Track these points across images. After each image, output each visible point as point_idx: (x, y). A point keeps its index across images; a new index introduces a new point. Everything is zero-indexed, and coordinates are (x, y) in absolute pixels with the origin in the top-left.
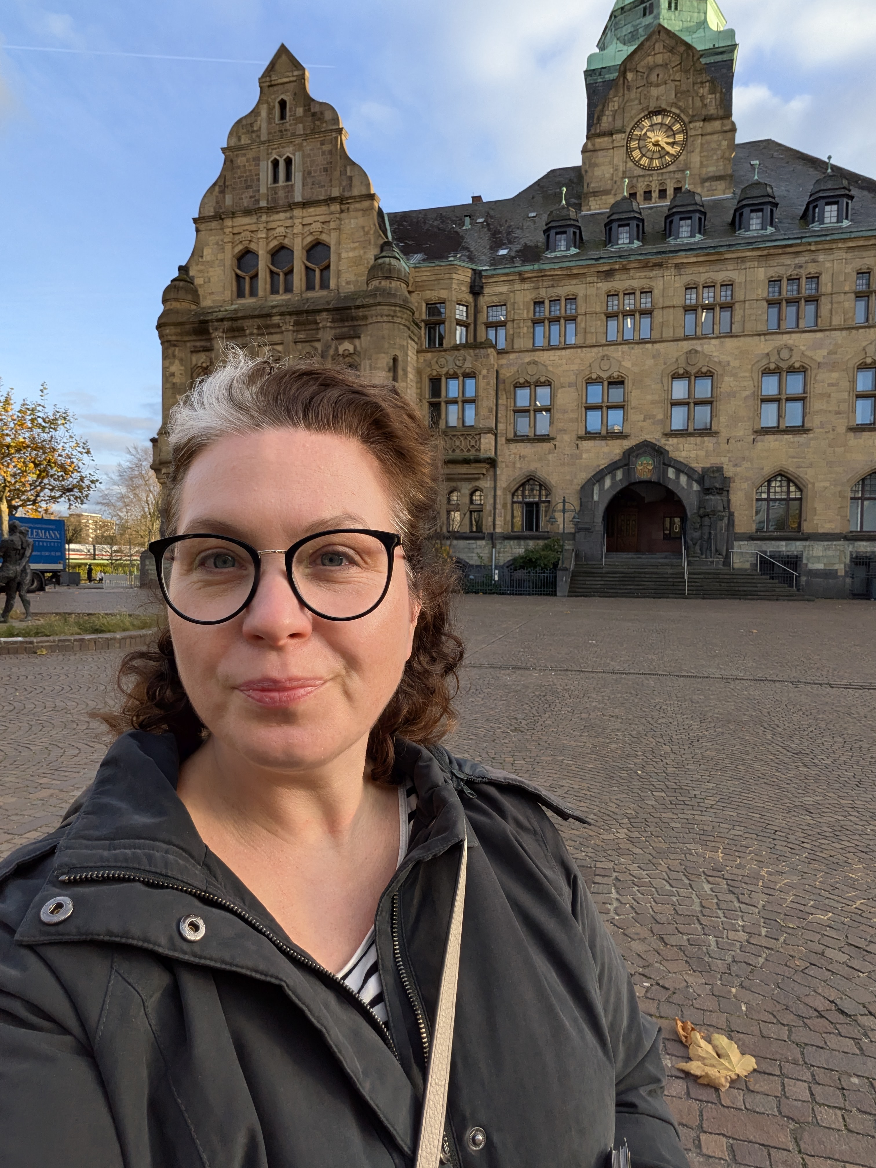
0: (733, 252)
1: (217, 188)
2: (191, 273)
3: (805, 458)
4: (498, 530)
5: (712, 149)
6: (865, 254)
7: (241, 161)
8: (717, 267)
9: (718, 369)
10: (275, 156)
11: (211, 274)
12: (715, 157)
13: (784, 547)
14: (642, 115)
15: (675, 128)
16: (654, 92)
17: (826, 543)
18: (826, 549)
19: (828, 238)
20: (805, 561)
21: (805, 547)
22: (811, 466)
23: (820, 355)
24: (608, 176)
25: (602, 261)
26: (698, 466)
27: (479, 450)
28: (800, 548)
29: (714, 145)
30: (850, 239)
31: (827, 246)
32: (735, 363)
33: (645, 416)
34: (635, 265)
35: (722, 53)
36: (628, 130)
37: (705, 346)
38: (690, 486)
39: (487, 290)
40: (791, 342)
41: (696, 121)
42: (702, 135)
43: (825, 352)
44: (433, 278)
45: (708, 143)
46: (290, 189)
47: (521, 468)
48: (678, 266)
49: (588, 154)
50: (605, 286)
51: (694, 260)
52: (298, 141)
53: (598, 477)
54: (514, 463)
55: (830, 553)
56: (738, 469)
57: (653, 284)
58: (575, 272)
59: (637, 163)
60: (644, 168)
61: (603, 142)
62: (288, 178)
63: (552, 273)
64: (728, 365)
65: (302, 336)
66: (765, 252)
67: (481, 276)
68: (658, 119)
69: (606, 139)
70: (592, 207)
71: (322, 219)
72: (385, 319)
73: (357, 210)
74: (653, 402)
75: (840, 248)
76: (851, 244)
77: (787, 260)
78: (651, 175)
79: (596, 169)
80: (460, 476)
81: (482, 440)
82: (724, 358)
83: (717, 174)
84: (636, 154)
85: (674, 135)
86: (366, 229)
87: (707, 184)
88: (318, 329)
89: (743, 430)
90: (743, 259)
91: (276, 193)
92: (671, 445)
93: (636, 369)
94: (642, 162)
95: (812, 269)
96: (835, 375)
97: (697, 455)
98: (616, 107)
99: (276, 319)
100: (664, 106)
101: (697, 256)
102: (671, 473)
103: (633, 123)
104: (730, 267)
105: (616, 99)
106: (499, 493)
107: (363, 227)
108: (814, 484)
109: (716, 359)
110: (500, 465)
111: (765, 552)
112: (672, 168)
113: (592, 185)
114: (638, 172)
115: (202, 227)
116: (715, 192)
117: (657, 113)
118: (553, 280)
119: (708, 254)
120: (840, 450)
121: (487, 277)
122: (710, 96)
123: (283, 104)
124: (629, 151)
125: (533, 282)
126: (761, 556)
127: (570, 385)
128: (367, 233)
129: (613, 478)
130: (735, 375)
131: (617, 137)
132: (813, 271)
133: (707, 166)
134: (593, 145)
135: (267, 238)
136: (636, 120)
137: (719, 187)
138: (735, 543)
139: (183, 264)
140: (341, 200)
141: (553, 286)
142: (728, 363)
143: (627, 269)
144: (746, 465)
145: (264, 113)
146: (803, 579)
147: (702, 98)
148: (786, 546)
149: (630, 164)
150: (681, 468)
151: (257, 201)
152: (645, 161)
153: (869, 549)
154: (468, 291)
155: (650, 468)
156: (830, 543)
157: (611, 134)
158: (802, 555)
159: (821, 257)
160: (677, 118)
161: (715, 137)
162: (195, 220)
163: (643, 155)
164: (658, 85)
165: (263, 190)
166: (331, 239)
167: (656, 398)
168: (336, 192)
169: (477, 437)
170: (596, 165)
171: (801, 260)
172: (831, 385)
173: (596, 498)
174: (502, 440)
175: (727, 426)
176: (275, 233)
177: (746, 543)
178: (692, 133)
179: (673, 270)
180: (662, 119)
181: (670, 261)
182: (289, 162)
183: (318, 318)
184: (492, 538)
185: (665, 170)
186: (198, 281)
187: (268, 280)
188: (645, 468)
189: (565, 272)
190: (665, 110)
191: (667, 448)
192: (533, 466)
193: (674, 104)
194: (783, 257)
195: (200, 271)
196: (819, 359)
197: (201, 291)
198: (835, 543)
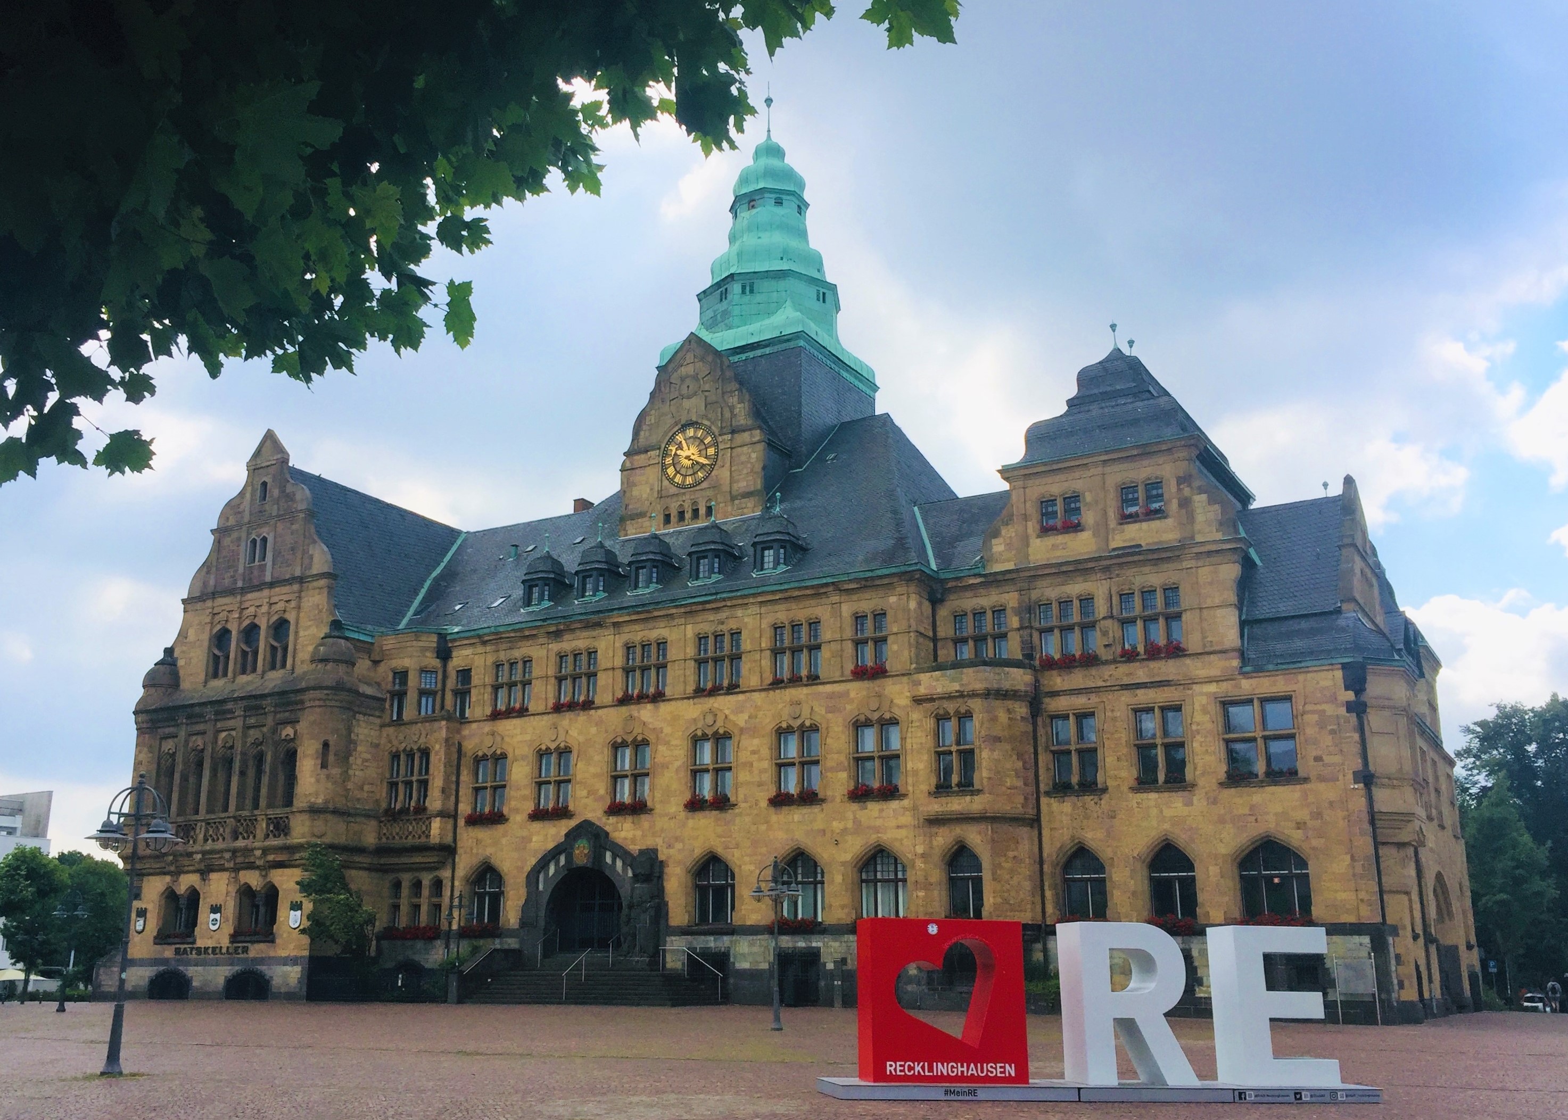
0: (660, 609)
1: (205, 569)
2: (176, 654)
3: (730, 836)
4: (455, 927)
5: (742, 463)
6: (777, 607)
7: (227, 541)
8: (650, 625)
9: (651, 738)
10: (253, 536)
11: (192, 654)
12: (745, 471)
13: (711, 942)
14: (677, 428)
15: (706, 442)
16: (686, 404)
17: (751, 937)
18: (752, 944)
19: (739, 594)
20: (732, 960)
21: (731, 942)
22: (737, 846)
23: (741, 720)
24: (645, 496)
25: (549, 622)
26: (634, 848)
27: (428, 836)
28: (727, 944)
29: (743, 458)
30: (759, 594)
31: (740, 602)
32: (668, 730)
33: (589, 792)
34: (578, 625)
35: (788, 340)
36: (663, 446)
37: (642, 712)
38: (625, 869)
39: (454, 654)
40: (716, 705)
41: (725, 434)
42: (732, 448)
43: (745, 716)
44: (398, 646)
45: (738, 456)
46: (262, 568)
47: (477, 854)
48: (616, 625)
49: (625, 473)
50: (555, 647)
51: (627, 618)
52: (272, 522)
53: (543, 864)
54: (472, 849)
55: (755, 949)
56: (672, 851)
57: (596, 644)
58: (527, 633)
59: (671, 480)
60: (678, 486)
61: (640, 459)
62: (263, 558)
63: (507, 635)
64: (662, 732)
65: (252, 721)
66: (688, 609)
67: (446, 641)
68: (690, 432)
69: (643, 456)
70: (629, 532)
71: (286, 598)
72: (317, 703)
73: (314, 589)
74: (595, 776)
75: (753, 603)
76: (760, 599)
77: (711, 617)
78: (684, 494)
79: (634, 489)
80: (423, 865)
81: (432, 824)
82: (658, 725)
83: (747, 490)
84: (671, 471)
85: (706, 448)
86: (321, 607)
87: (737, 502)
88: (265, 714)
89: (676, 806)
90: (671, 616)
91: (252, 573)
92: (610, 824)
93: (581, 739)
94: (676, 480)
95: (733, 625)
96: (756, 742)
97: (634, 836)
98: (653, 421)
99: (230, 706)
100: (694, 419)
101: (629, 615)
102: (608, 858)
103: (668, 438)
104: (662, 625)
105: (653, 412)
106: (457, 883)
107: (318, 605)
108: (740, 867)
109: (651, 726)
110: (460, 851)
111: (693, 950)
112: (704, 485)
113: (630, 507)
114: (673, 490)
115: (189, 606)
116: (745, 510)
117: (691, 424)
118: (510, 642)
119: (638, 613)
120: (763, 827)
121: (454, 640)
122: (739, 406)
123: (264, 484)
124: (664, 468)
125: (493, 644)
126: (688, 954)
127: (523, 758)
128: (320, 611)
129: (557, 864)
130: (667, 743)
131: (652, 453)
132: (734, 627)
133: (738, 481)
134: (632, 464)
135: (240, 618)
136: (670, 434)
137: (749, 505)
138: (668, 939)
139: (169, 646)
140: (301, 580)
141: (511, 648)
142: (662, 730)
143: (571, 630)
144: (679, 846)
145: (248, 495)
146: (732, 981)
147: (732, 408)
148: (715, 940)
149: (666, 483)
150: (619, 851)
151: (235, 582)
152: (678, 479)
153: (790, 945)
154: (435, 655)
155: (586, 851)
156: (755, 937)
157: (646, 451)
158: (729, 951)
159: (739, 612)
160: (709, 431)
161: (745, 448)
162: (184, 601)
163: (678, 472)
164: (689, 398)
165: (241, 570)
166: (291, 617)
167: (599, 770)
168: (298, 573)
169: (427, 822)
170: (634, 485)
171: (723, 615)
172: (753, 752)
173: (541, 887)
174: (461, 822)
175: (661, 802)
176: (246, 612)
177: (677, 938)
178: (721, 446)
179: (612, 629)
180: (695, 432)
181: (607, 621)
182: (264, 540)
183: (264, 702)
184: (448, 935)
185: (698, 488)
186: (181, 663)
187: (239, 659)
188: (582, 852)
189: (518, 634)
190: (697, 423)
191: (607, 828)
192: (489, 851)
193: (705, 417)
194: (706, 613)
195: (183, 652)
196: (742, 724)
197: (181, 673)
198: (759, 937)
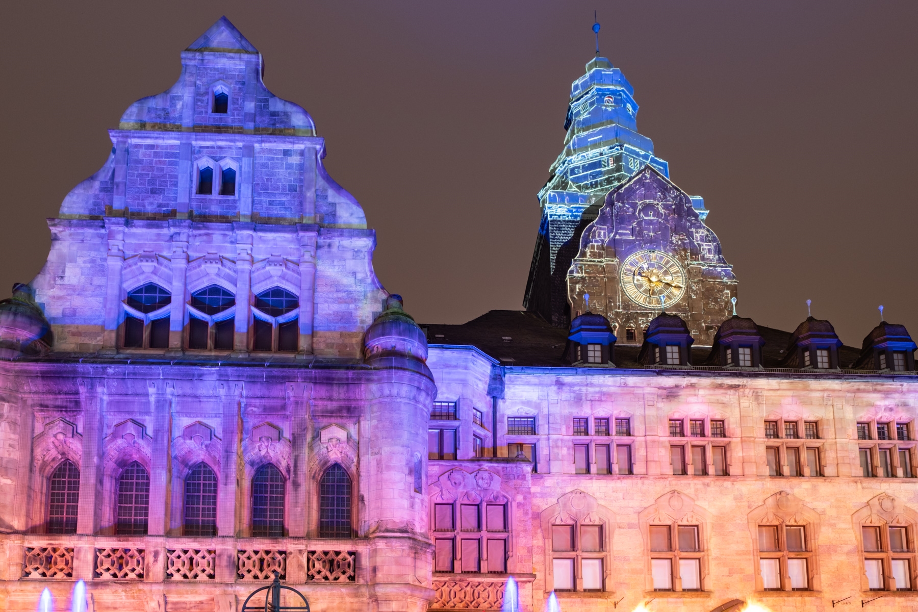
5: (715, 298)
7: (144, 154)
10: (205, 165)
12: (718, 307)
32: (831, 512)
33: (730, 570)
42: (702, 281)
46: (230, 205)
51: (776, 387)
57: (727, 411)
62: (228, 192)
67: (503, 375)
74: (738, 553)
77: (878, 400)
82: (819, 505)
88: (286, 400)
89: (849, 591)
91: (205, 207)
92: (765, 606)
93: (714, 511)
119: (792, 383)
124: (622, 285)
125: (573, 391)
127: (630, 526)
130: (833, 525)
133: (711, 314)
140: (319, 230)
142: (824, 513)
143: (695, 389)
145: (188, 98)
165: (183, 198)
166: (301, 282)
167: (742, 547)
168: (309, 220)
171: (892, 401)
175: (830, 585)
179: (750, 397)
